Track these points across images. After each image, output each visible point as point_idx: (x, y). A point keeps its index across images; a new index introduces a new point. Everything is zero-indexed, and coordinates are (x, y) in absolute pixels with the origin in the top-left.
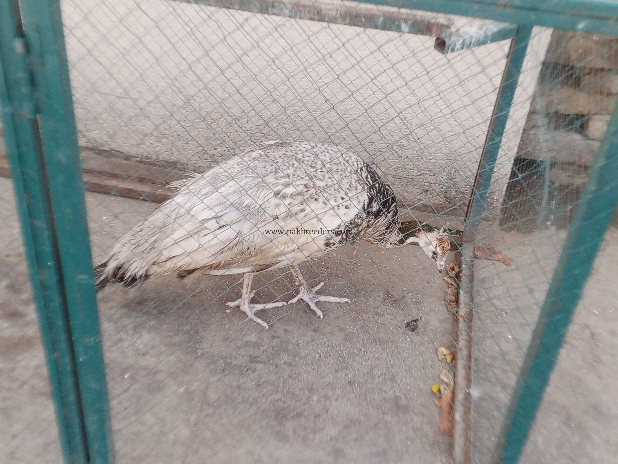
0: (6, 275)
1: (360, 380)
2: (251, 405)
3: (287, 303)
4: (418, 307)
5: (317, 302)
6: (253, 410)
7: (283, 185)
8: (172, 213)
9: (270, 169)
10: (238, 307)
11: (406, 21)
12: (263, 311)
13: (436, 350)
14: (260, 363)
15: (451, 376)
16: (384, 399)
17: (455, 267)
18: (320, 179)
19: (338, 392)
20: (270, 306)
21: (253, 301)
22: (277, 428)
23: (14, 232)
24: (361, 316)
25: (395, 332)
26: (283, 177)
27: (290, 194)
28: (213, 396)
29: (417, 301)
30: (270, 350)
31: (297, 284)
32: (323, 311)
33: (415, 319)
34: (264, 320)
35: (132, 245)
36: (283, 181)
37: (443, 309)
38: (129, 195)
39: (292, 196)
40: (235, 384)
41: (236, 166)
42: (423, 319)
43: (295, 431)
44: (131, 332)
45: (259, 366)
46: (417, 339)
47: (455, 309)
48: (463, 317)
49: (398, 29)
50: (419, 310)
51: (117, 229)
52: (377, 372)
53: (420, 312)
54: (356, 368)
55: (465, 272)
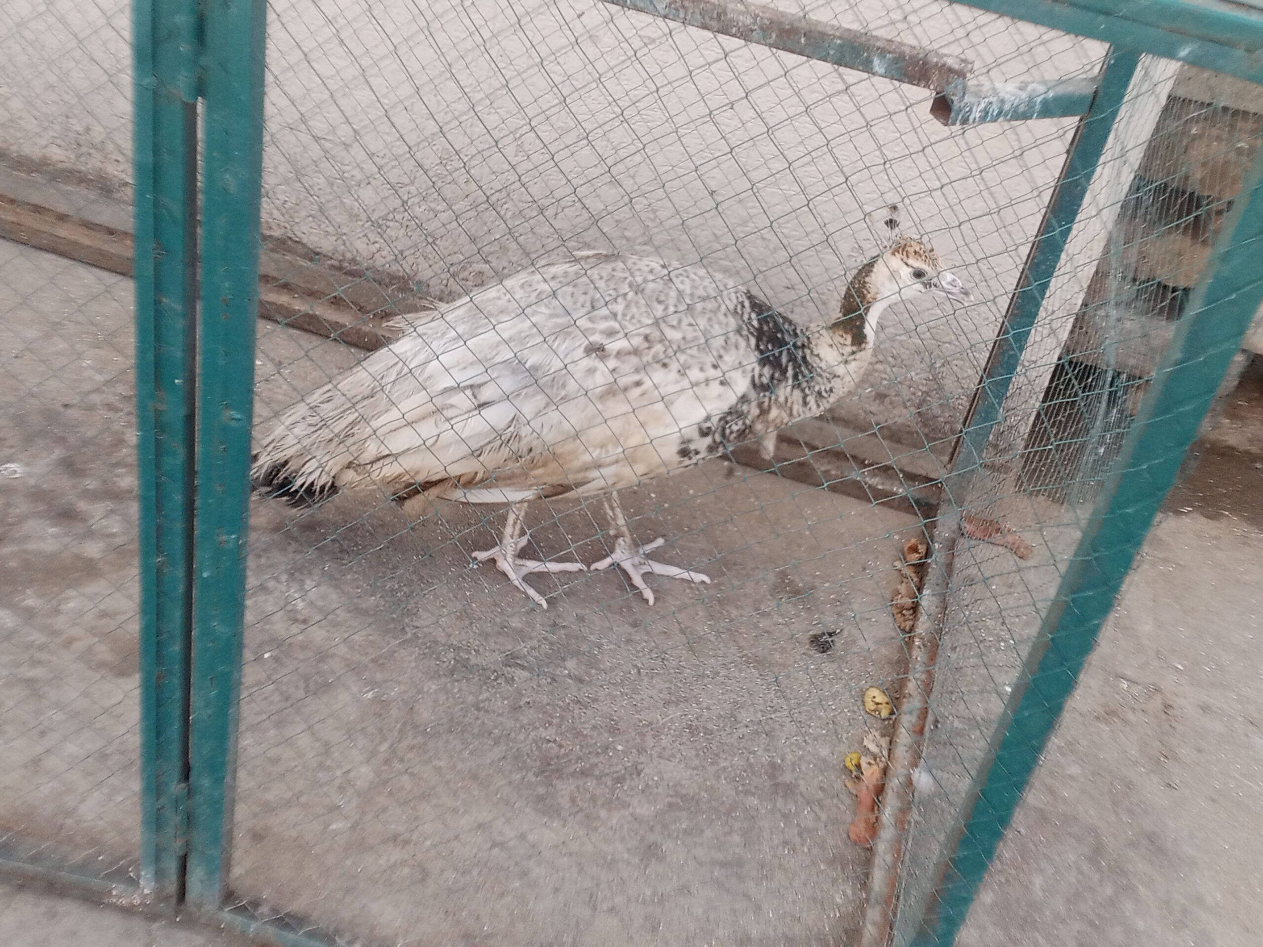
0: (61, 440)
1: (710, 726)
2: (497, 743)
3: (589, 567)
4: (839, 609)
5: (646, 573)
6: (498, 752)
7: (602, 332)
8: (391, 370)
9: (582, 299)
10: (493, 561)
11: (882, 52)
12: (541, 576)
13: (862, 694)
14: (523, 668)
15: (884, 742)
16: (751, 765)
17: (920, 547)
18: (673, 327)
19: (665, 741)
20: (554, 567)
21: (523, 554)
22: (541, 790)
23: (84, 364)
24: (727, 611)
25: (789, 650)
26: (605, 318)
27: (615, 352)
28: (425, 714)
29: (838, 598)
30: (545, 647)
31: (612, 532)
32: (655, 591)
33: (831, 631)
34: (542, 593)
35: (310, 425)
36: (604, 325)
37: (885, 618)
38: (311, 328)
39: (619, 354)
40: (470, 699)
41: (518, 289)
42: (845, 633)
43: (573, 800)
44: (284, 577)
45: (521, 675)
46: (829, 668)
47: (909, 624)
48: (922, 639)
49: (867, 67)
50: (839, 615)
51: (280, 387)
52: (745, 716)
53: (841, 619)
54: (704, 705)
55: (938, 557)
